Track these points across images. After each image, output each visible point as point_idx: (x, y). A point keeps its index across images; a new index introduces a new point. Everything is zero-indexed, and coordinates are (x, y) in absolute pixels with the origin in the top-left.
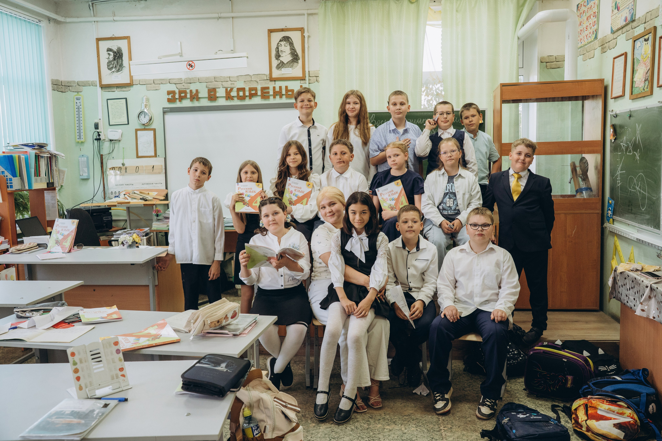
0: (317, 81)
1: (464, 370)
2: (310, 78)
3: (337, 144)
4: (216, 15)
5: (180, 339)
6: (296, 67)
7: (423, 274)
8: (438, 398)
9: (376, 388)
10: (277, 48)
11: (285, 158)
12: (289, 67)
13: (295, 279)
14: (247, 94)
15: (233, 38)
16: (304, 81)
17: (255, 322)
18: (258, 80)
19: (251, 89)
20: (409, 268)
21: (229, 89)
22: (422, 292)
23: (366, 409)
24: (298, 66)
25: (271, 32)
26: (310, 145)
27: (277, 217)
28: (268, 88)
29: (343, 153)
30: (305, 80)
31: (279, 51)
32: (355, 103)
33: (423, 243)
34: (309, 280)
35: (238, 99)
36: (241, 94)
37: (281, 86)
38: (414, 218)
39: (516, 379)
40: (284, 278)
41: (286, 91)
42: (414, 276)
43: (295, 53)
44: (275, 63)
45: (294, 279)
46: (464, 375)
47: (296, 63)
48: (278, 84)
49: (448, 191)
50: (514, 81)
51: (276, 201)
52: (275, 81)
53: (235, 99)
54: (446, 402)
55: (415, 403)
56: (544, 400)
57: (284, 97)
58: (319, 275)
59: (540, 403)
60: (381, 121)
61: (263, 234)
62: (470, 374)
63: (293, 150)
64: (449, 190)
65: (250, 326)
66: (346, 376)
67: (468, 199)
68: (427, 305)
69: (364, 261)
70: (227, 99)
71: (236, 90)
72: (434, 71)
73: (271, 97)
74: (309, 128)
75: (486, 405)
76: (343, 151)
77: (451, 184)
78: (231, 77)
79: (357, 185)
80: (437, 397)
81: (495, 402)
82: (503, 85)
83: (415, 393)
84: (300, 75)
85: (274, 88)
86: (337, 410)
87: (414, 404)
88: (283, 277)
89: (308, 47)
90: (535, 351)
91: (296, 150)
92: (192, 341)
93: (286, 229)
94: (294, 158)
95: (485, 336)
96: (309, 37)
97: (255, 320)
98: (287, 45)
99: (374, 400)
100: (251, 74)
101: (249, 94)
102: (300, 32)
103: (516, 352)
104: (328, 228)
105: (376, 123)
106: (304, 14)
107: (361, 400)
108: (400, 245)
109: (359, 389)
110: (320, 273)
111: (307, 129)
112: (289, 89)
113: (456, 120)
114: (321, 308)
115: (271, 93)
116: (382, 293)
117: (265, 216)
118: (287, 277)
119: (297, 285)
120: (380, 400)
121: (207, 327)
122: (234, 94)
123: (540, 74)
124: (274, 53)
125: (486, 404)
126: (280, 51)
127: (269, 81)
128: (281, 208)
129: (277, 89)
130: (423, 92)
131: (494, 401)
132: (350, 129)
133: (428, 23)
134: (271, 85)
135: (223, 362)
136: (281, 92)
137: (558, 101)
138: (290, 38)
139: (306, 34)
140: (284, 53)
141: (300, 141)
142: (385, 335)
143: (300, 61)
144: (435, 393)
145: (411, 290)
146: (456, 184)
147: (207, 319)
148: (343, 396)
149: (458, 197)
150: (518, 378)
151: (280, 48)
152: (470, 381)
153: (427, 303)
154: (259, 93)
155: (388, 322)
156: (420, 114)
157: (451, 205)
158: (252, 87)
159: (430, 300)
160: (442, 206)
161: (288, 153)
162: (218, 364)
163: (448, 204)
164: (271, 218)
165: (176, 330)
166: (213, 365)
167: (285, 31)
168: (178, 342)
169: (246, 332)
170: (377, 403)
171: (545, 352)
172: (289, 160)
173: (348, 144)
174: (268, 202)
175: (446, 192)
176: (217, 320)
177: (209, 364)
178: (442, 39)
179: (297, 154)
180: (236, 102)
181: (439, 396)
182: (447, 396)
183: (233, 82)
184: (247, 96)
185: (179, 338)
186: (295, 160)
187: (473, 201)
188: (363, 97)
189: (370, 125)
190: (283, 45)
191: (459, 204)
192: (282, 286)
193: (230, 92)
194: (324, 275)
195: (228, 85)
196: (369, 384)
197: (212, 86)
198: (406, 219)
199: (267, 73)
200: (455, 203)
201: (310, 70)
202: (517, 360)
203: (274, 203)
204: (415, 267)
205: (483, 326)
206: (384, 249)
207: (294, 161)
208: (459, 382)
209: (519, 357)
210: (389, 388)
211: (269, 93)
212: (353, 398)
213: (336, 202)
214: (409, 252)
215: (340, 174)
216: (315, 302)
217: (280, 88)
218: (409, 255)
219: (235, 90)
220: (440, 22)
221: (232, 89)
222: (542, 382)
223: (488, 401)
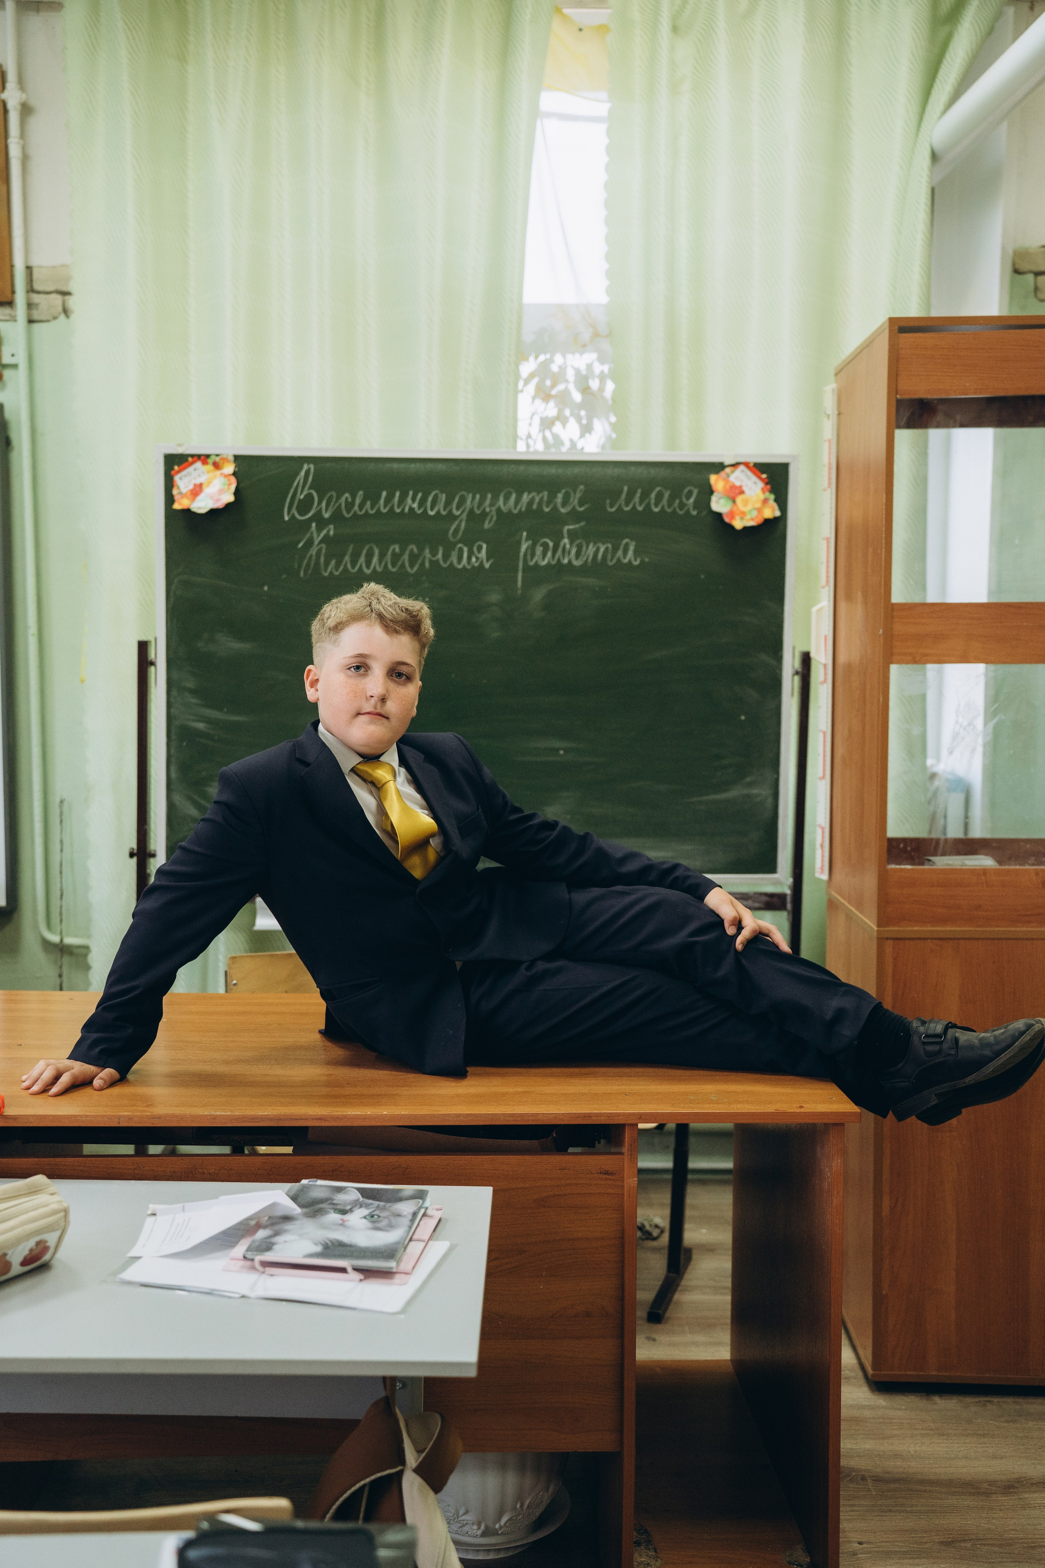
0: (63, 310)
2: (33, 296)
16: (6, 310)
30: (10, 304)
60: (338, 498)
82: (896, 327)
89: (25, 158)
96: (26, 110)
105: (320, 503)
113: (665, 501)
130: (527, 382)
133: (549, 75)
139: (13, 97)
156: (513, 468)
178: (609, 150)
201: (35, 262)
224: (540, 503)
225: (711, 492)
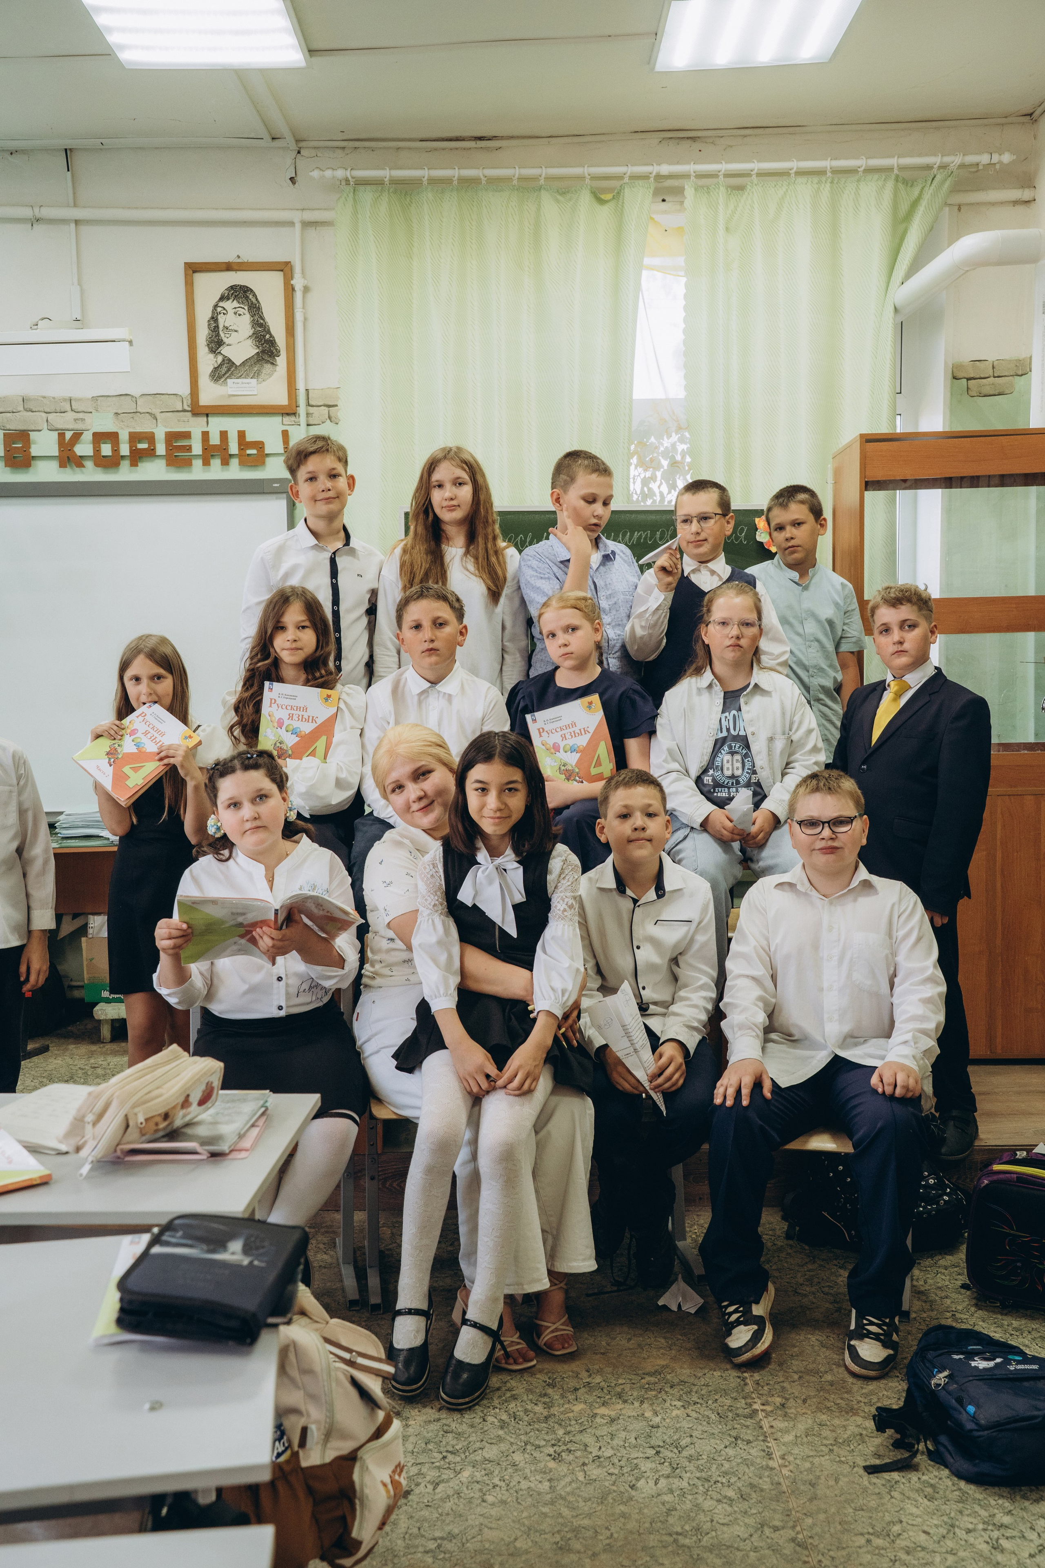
0: (330, 418)
1: (788, 1236)
2: (311, 410)
3: (418, 598)
4: (27, 212)
5: (49, 1176)
6: (270, 375)
7: (675, 961)
8: (734, 1317)
9: (558, 1298)
10: (214, 319)
11: (271, 639)
12: (248, 375)
13: (318, 985)
14: (125, 450)
15: (80, 284)
16: (293, 418)
17: (263, 1114)
18: (156, 411)
19: (134, 438)
20: (638, 948)
21: (68, 435)
22: (672, 1018)
23: (531, 1360)
24: (275, 374)
25: (194, 272)
26: (336, 601)
27: (264, 809)
28: (187, 435)
29: (438, 623)
30: (294, 414)
31: (217, 327)
32: (458, 483)
33: (673, 876)
34: (357, 987)
35: (97, 465)
36: (106, 449)
37: (226, 432)
38: (650, 805)
39: (936, 1258)
40: (287, 985)
41: (240, 444)
42: (653, 968)
43: (268, 336)
44: (207, 362)
45: (314, 986)
46: (790, 1251)
47: (269, 366)
48: (216, 425)
49: (725, 734)
50: (883, 429)
51: (261, 761)
52: (207, 415)
53: (89, 464)
54: (756, 1327)
55: (668, 1335)
56: (1025, 1316)
57: (235, 462)
58: (386, 971)
59: (1016, 1323)
61: (221, 857)
62: (807, 1247)
63: (294, 615)
64: (728, 730)
65: (253, 1126)
66: (475, 1264)
67: (782, 753)
68: (692, 1052)
69: (513, 932)
70: (62, 465)
71: (91, 437)
72: (663, 397)
73: (198, 463)
74: (334, 553)
75: (869, 1335)
76: (439, 618)
77: (734, 712)
78: (76, 400)
79: (480, 715)
80: (730, 1314)
81: (891, 1325)
82: (868, 440)
83: (665, 1307)
84: (282, 399)
85: (205, 435)
86: (448, 1365)
87: (665, 1338)
88: (282, 983)
89: (305, 319)
90: (995, 1177)
91: (304, 617)
92: (88, 1177)
93: (288, 844)
94: (293, 637)
95: (861, 1133)
96: (306, 289)
97: (263, 1109)
98: (241, 311)
99: (553, 1332)
100: (136, 392)
101: (131, 451)
102: (281, 273)
103: (931, 1181)
104: (413, 841)
106: (291, 224)
107: (518, 1334)
108: (611, 884)
109: (510, 1299)
110: (390, 966)
111: (328, 555)
112: (249, 438)
114: (397, 1068)
115: (197, 448)
116: (570, 1021)
117: (229, 806)
118: (294, 982)
119: (321, 1004)
120: (569, 1330)
121: (133, 1134)
122: (84, 448)
123: (952, 412)
124: (203, 333)
125: (869, 1332)
126: (221, 327)
127: (189, 414)
128: (274, 780)
129: (215, 440)
131: (887, 1321)
132: (447, 558)
133: (647, 261)
134: (196, 427)
135: (232, 1237)
136: (226, 449)
137: (989, 486)
138: (252, 291)
139: (298, 282)
140: (234, 334)
141: (310, 586)
142: (583, 1141)
143: (281, 361)
144: (725, 1303)
145: (646, 1009)
146: (748, 712)
147: (136, 1110)
148: (465, 1322)
149: (754, 748)
150: (941, 1254)
151: (221, 319)
152: (810, 1267)
153: (692, 1046)
154: (161, 449)
155: (589, 1100)
157: (738, 773)
158: (139, 429)
159: (698, 1037)
160: (712, 775)
161: (278, 622)
162: (219, 1243)
163: (728, 769)
164: (247, 811)
165: (34, 1150)
166: (205, 1247)
167: (236, 270)
168: (43, 1183)
169: (247, 1143)
170: (563, 1340)
171: (1022, 1179)
172: (281, 643)
173: (449, 596)
174: (237, 763)
175: (721, 735)
176: (162, 1110)
177: (191, 1246)
178: (685, 308)
179: (303, 627)
180: (91, 474)
181: (736, 1311)
182: (758, 1310)
183: (81, 415)
184: (123, 457)
185: (47, 1172)
186: (298, 645)
187: (797, 756)
188: (478, 465)
189: (502, 544)
190: (231, 312)
191: (757, 768)
192: (280, 1008)
193: (74, 445)
194: (399, 973)
195: (67, 422)
196: (544, 1284)
197: (15, 423)
198: (626, 806)
199: (185, 390)
200: (748, 765)
201: (310, 387)
202: (937, 1203)
203: (256, 767)
204: (655, 942)
205: (855, 1106)
206: (568, 894)
207: (294, 645)
208: (778, 1270)
209: (942, 1196)
210: (588, 1295)
211: (189, 448)
212: (495, 1327)
213: (432, 766)
214: (635, 901)
215: (429, 684)
216: (377, 1052)
217: (224, 435)
218: (637, 909)
219: (87, 437)
220: (681, 261)
221: (77, 436)
222: (1019, 1264)
223: (872, 1324)
224: (645, 538)
225: (757, 529)
